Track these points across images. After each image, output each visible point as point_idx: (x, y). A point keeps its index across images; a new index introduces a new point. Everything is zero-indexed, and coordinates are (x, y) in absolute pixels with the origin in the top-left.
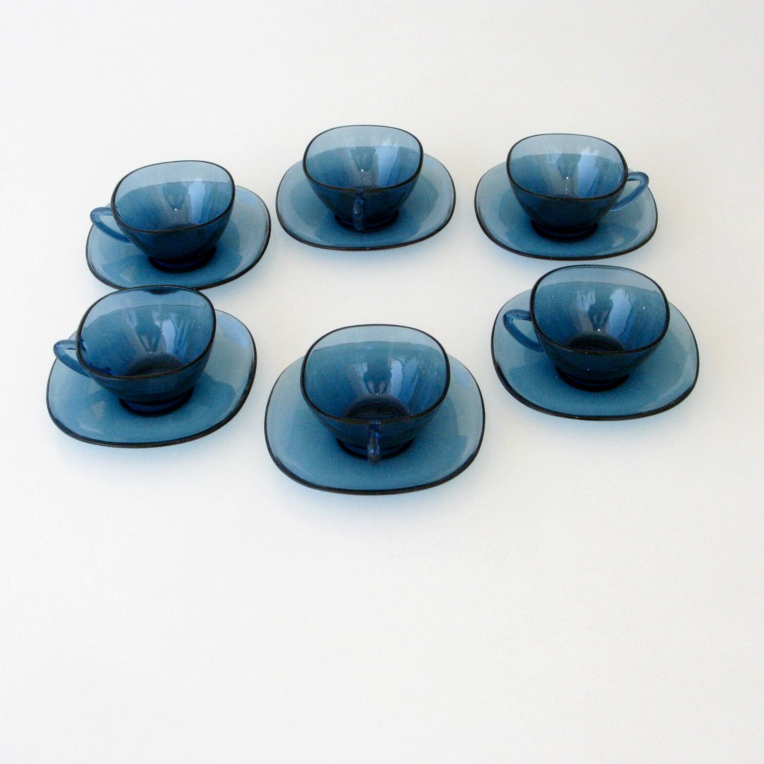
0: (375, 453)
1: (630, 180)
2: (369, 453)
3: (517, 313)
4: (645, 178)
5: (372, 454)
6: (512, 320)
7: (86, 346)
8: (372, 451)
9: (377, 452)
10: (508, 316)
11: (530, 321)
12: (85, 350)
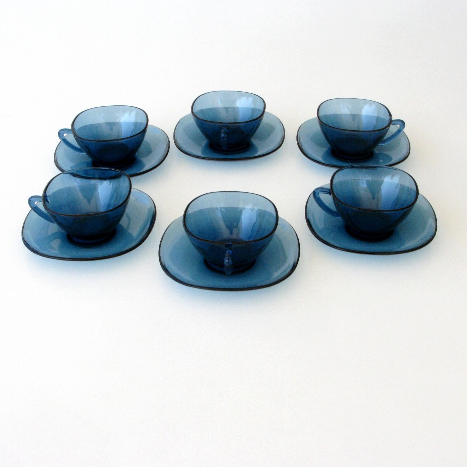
0: (228, 263)
1: (393, 124)
2: (225, 263)
3: (322, 190)
4: (403, 123)
5: (226, 263)
6: (318, 194)
7: (49, 200)
8: (227, 261)
9: (230, 263)
10: (315, 191)
11: (330, 194)
12: (48, 202)
